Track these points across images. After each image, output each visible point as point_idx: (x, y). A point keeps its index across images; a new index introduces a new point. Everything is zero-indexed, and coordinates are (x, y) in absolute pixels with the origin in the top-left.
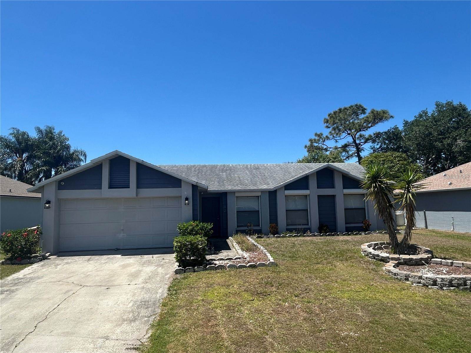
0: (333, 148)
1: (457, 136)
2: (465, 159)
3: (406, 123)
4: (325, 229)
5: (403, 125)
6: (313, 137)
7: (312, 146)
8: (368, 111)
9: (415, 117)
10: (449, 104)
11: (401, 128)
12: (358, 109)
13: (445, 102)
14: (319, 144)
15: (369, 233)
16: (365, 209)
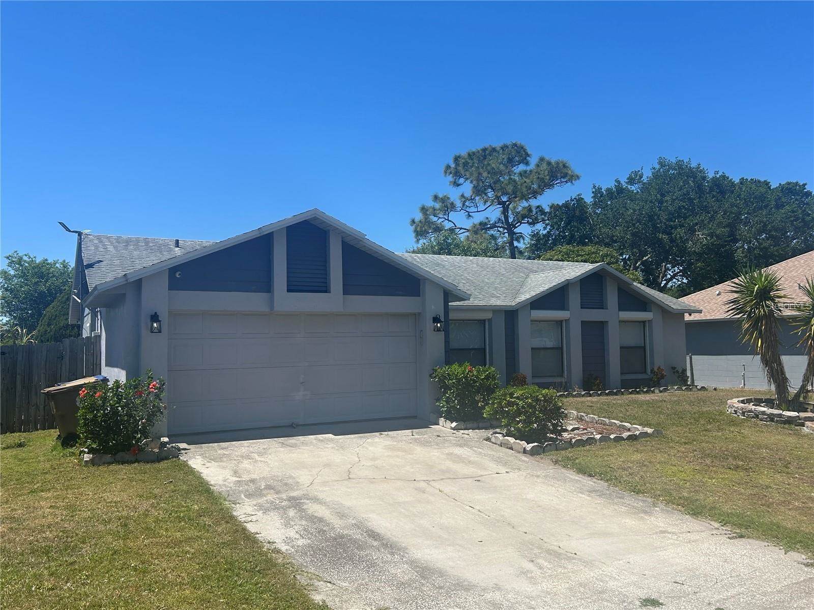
0: (465, 229)
1: (697, 224)
2: (706, 267)
3: (597, 192)
4: (597, 383)
5: (593, 195)
6: (430, 203)
7: (427, 222)
8: (533, 161)
9: (616, 181)
10: (680, 165)
11: (588, 199)
12: (519, 154)
13: (674, 161)
14: (440, 218)
15: (665, 390)
16: (644, 348)
